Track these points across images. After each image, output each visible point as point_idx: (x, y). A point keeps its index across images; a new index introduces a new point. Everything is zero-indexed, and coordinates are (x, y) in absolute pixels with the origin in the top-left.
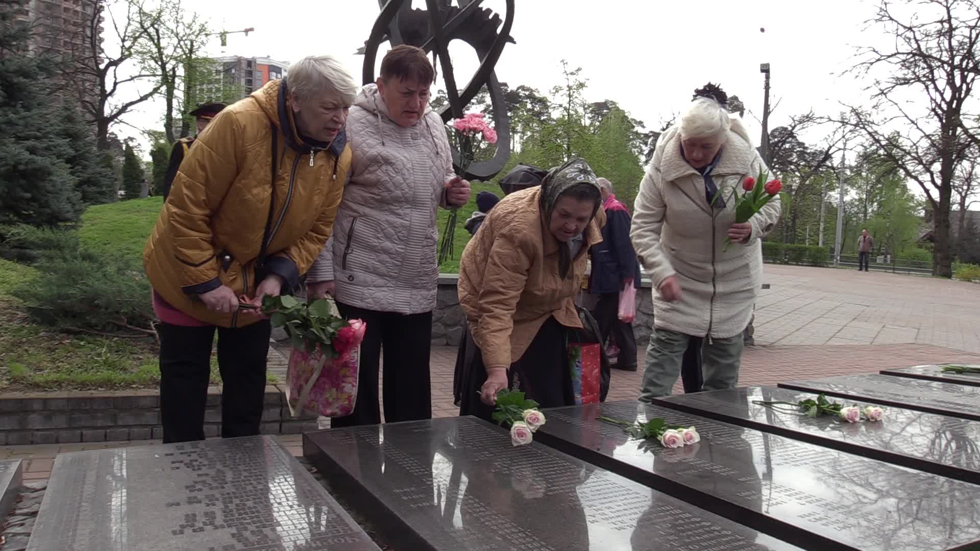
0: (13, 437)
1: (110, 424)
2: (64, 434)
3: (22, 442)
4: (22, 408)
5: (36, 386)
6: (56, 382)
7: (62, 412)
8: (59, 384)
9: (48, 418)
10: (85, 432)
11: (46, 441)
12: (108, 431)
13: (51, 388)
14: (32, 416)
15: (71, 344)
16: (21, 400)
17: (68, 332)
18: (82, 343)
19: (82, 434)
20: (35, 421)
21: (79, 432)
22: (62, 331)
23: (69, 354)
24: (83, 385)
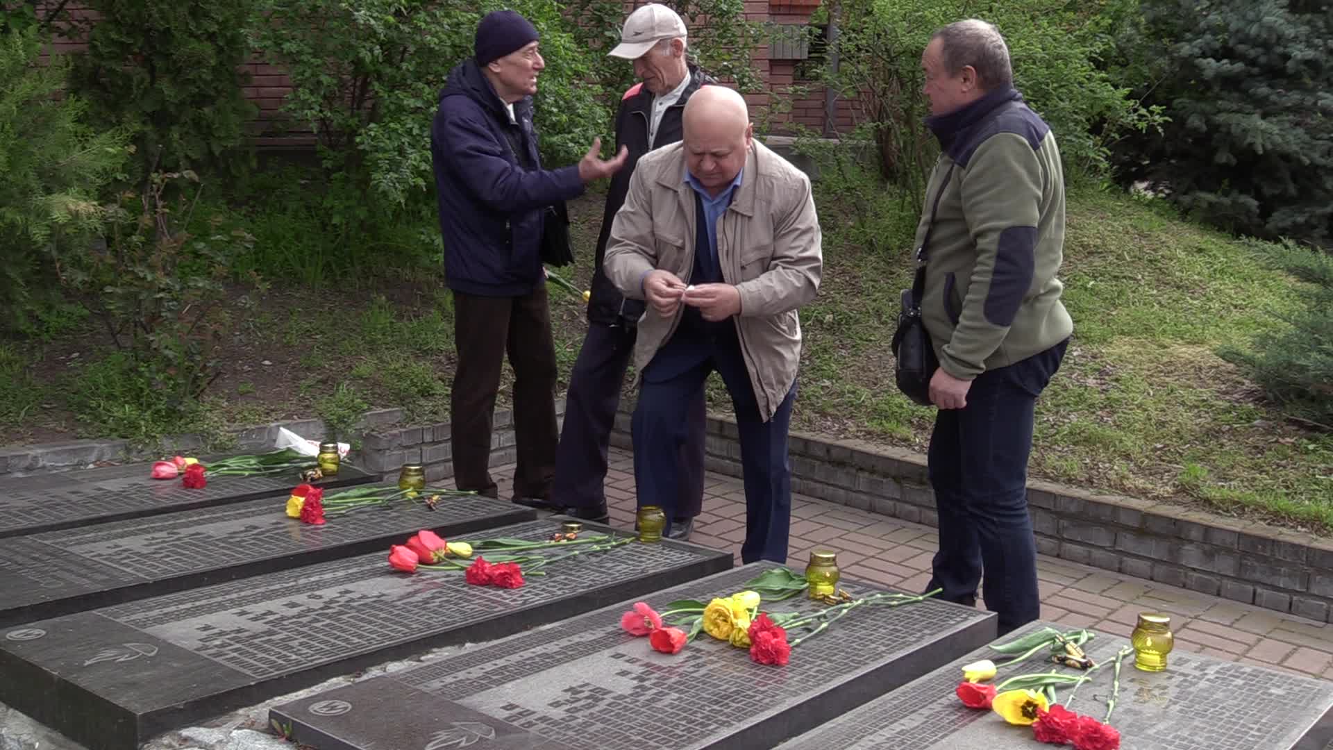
0: (1160, 570)
1: (1298, 588)
2: (1229, 585)
3: (1171, 581)
4: (1176, 532)
5: (1207, 503)
6: (1239, 503)
7: (1229, 551)
8: (1241, 508)
9: (1209, 555)
10: (1259, 590)
11: (1203, 588)
12: (1295, 598)
13: (1227, 511)
14: (1188, 547)
15: (1295, 447)
16: (1176, 522)
17: (1301, 425)
18: (1311, 447)
19: (1255, 593)
20: (1191, 556)
21: (1250, 588)
22: (1290, 422)
23: (1284, 462)
24: (1276, 517)
